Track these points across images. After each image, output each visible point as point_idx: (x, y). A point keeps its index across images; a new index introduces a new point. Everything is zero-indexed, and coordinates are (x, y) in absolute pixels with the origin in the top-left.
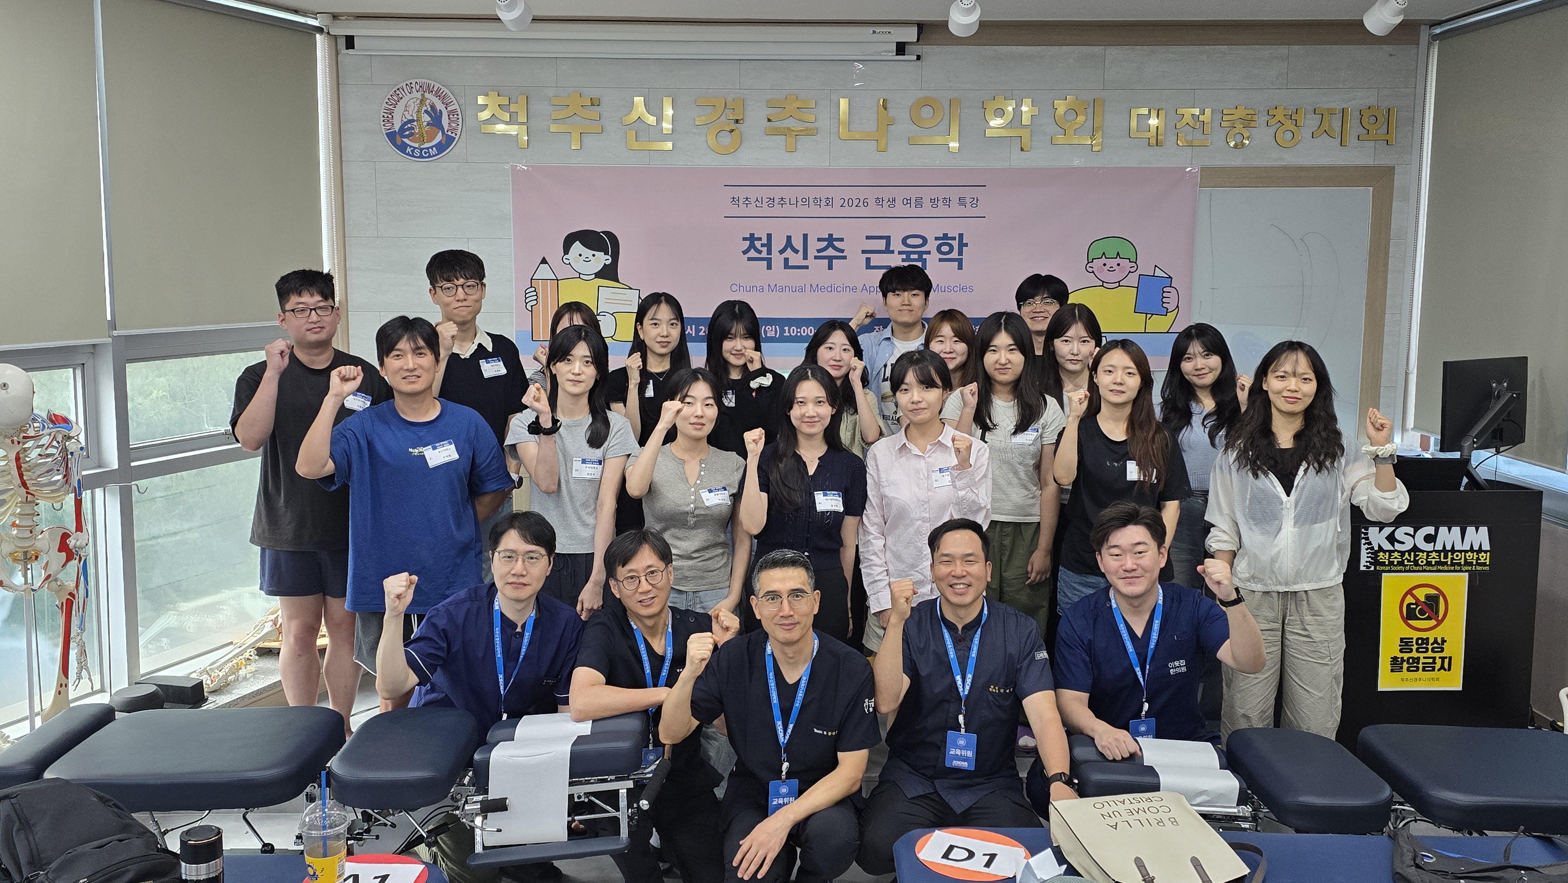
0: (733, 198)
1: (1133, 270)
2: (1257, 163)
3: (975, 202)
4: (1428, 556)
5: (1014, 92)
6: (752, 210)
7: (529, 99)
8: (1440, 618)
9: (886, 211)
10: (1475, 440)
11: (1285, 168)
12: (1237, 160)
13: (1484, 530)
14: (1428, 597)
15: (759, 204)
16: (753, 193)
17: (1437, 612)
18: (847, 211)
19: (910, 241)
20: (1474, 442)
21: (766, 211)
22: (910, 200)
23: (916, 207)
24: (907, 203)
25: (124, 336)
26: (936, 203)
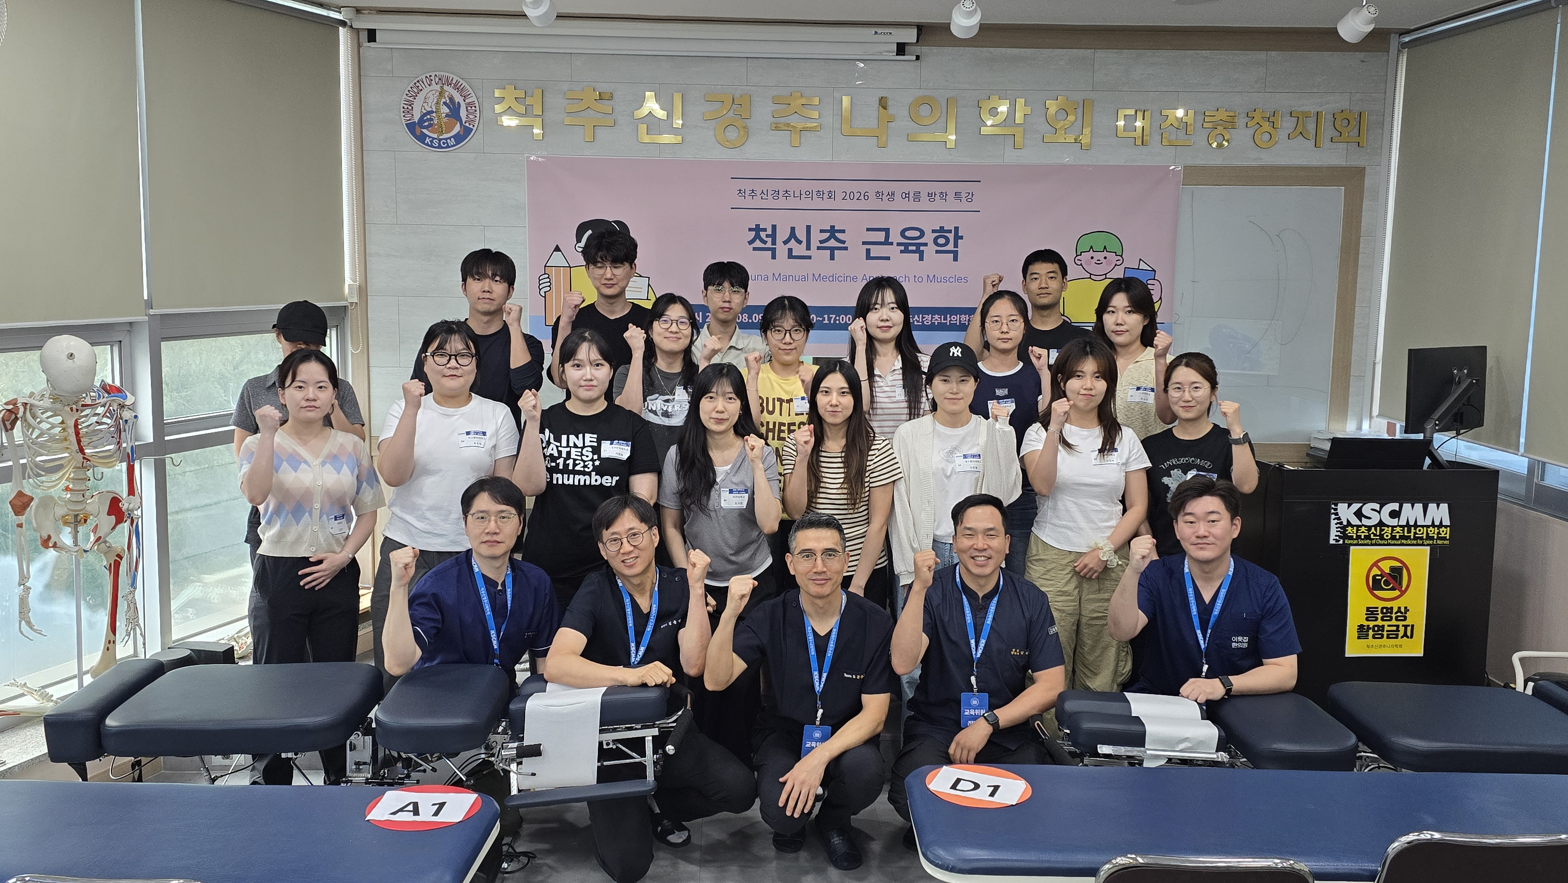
0: (740, 190)
1: (1118, 263)
2: (1235, 163)
3: (970, 197)
4: (1392, 530)
5: (1009, 92)
6: (757, 202)
7: (544, 93)
8: (1403, 589)
9: (885, 204)
10: (1437, 422)
11: (1262, 168)
12: (1217, 160)
13: (1444, 507)
14: (1392, 569)
15: (765, 197)
16: (758, 186)
17: (1401, 584)
18: (848, 205)
19: (908, 234)
20: (1436, 425)
21: (770, 203)
22: (908, 194)
23: (914, 201)
24: (906, 197)
25: (160, 315)
26: (933, 197)
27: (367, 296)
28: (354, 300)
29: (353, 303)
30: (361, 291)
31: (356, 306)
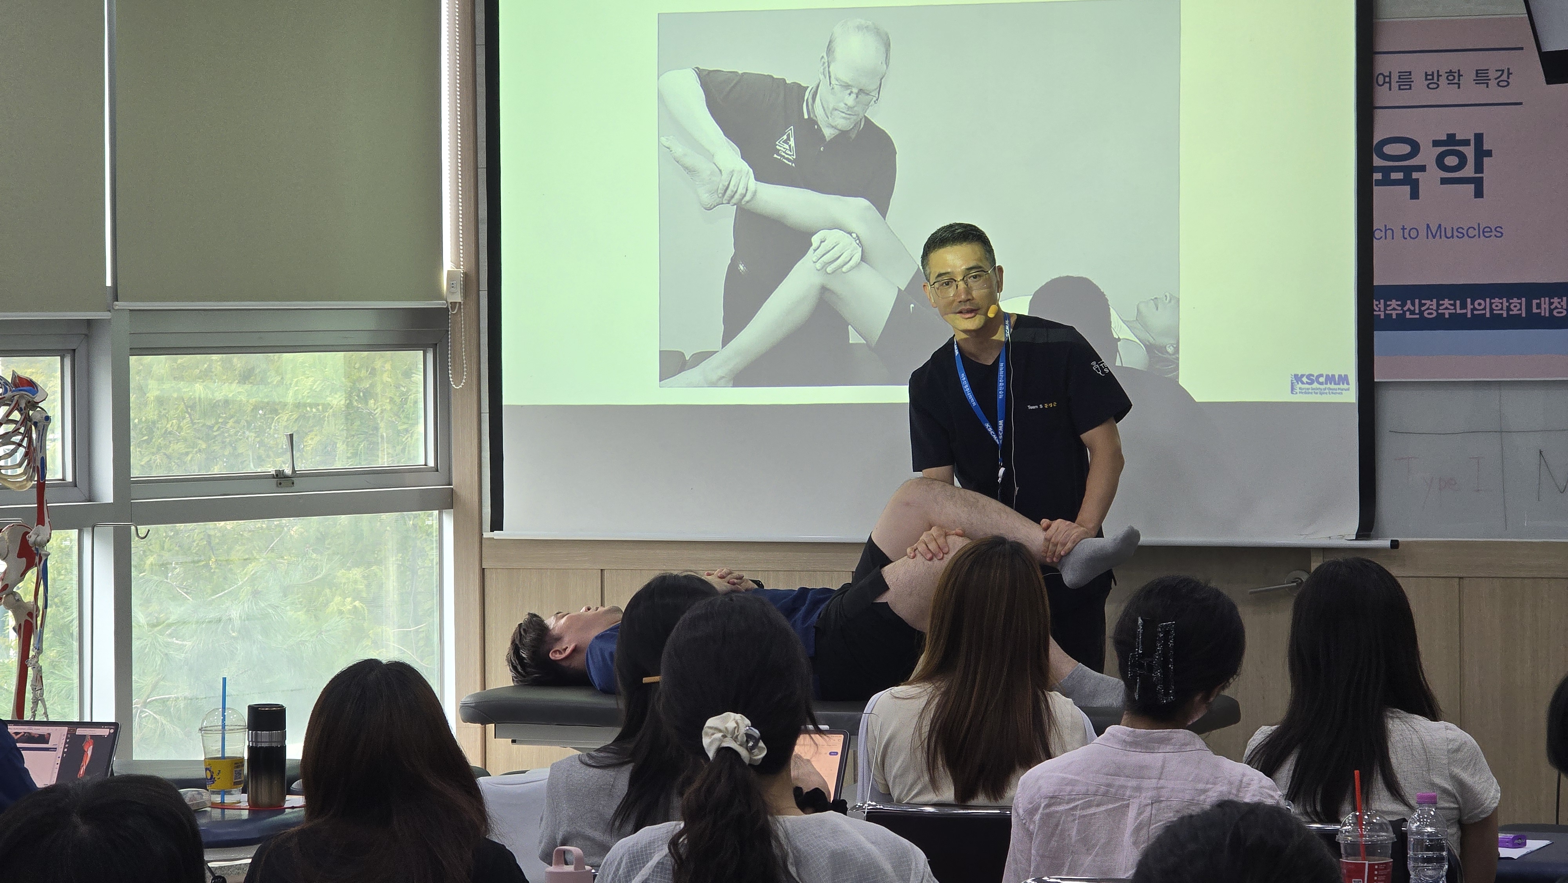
3: (1504, 77)
22: (1390, 76)
23: (1400, 89)
24: (1385, 82)
25: (130, 310)
26: (1435, 80)
27: (479, 291)
28: (458, 298)
29: (456, 303)
30: (468, 283)
31: (460, 308)
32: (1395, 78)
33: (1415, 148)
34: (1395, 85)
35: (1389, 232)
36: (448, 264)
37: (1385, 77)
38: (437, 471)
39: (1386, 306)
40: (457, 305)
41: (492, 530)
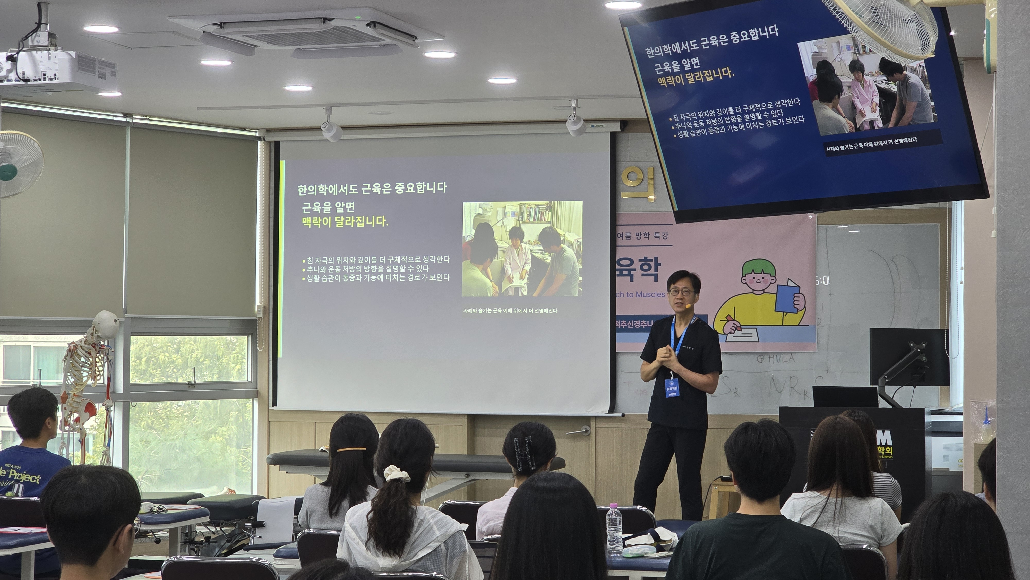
3: (666, 236)
10: (886, 377)
13: (888, 433)
19: (622, 262)
22: (622, 234)
23: (626, 239)
24: (620, 236)
25: (131, 318)
26: (640, 236)
27: (269, 313)
28: (261, 316)
29: (260, 318)
30: (265, 310)
31: (262, 320)
32: (624, 235)
33: (632, 262)
34: (624, 238)
35: (622, 294)
36: (257, 303)
37: (620, 234)
38: (252, 383)
39: (621, 323)
40: (261, 319)
41: (273, 406)
